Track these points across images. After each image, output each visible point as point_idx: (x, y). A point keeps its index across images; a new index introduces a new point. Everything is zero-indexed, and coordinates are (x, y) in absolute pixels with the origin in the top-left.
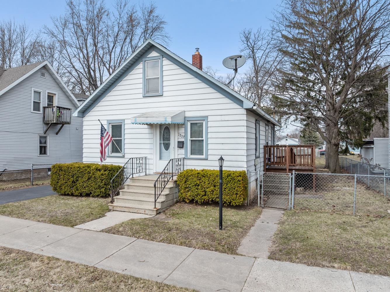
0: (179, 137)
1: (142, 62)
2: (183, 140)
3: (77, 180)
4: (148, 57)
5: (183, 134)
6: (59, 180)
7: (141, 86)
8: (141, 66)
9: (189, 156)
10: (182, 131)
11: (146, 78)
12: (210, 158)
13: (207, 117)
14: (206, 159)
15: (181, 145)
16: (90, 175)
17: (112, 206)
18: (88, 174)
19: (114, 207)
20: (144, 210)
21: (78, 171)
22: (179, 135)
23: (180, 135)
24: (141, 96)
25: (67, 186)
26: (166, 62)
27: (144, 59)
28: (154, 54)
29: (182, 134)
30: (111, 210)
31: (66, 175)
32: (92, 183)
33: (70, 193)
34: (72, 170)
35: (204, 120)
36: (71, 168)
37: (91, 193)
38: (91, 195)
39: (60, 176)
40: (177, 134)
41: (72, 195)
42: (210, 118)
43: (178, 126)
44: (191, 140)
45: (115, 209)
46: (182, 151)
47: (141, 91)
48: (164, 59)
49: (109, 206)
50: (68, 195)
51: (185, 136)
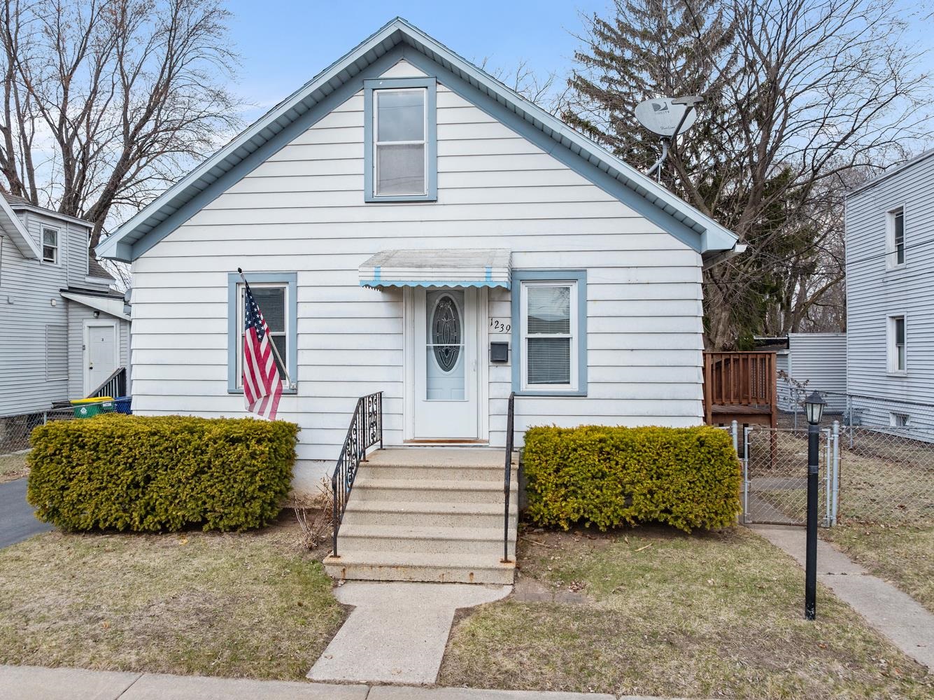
0: (492, 329)
1: (361, 93)
2: (505, 338)
3: (148, 479)
4: (382, 76)
5: (507, 322)
6: (71, 480)
7: (359, 167)
8: (357, 102)
9: (525, 386)
10: (503, 310)
11: (376, 143)
12: (592, 391)
13: (583, 271)
14: (582, 395)
15: (499, 353)
16: (206, 458)
17: (337, 565)
18: (195, 454)
19: (345, 567)
20: (467, 573)
21: (153, 446)
22: (494, 323)
23: (494, 325)
24: (360, 199)
25: (107, 499)
26: (447, 97)
27: (369, 84)
28: (404, 69)
29: (501, 321)
30: (336, 580)
31: (101, 462)
32: (211, 486)
33: (119, 525)
34: (125, 443)
35: (575, 280)
36: (122, 437)
37: (205, 521)
38: (206, 528)
39: (73, 468)
40: (484, 321)
41: (128, 530)
42: (592, 276)
43: (489, 295)
44: (530, 340)
45: (351, 574)
46: (504, 372)
47: (360, 183)
48: (440, 88)
49: (327, 568)
50: (112, 530)
51: (514, 327)
